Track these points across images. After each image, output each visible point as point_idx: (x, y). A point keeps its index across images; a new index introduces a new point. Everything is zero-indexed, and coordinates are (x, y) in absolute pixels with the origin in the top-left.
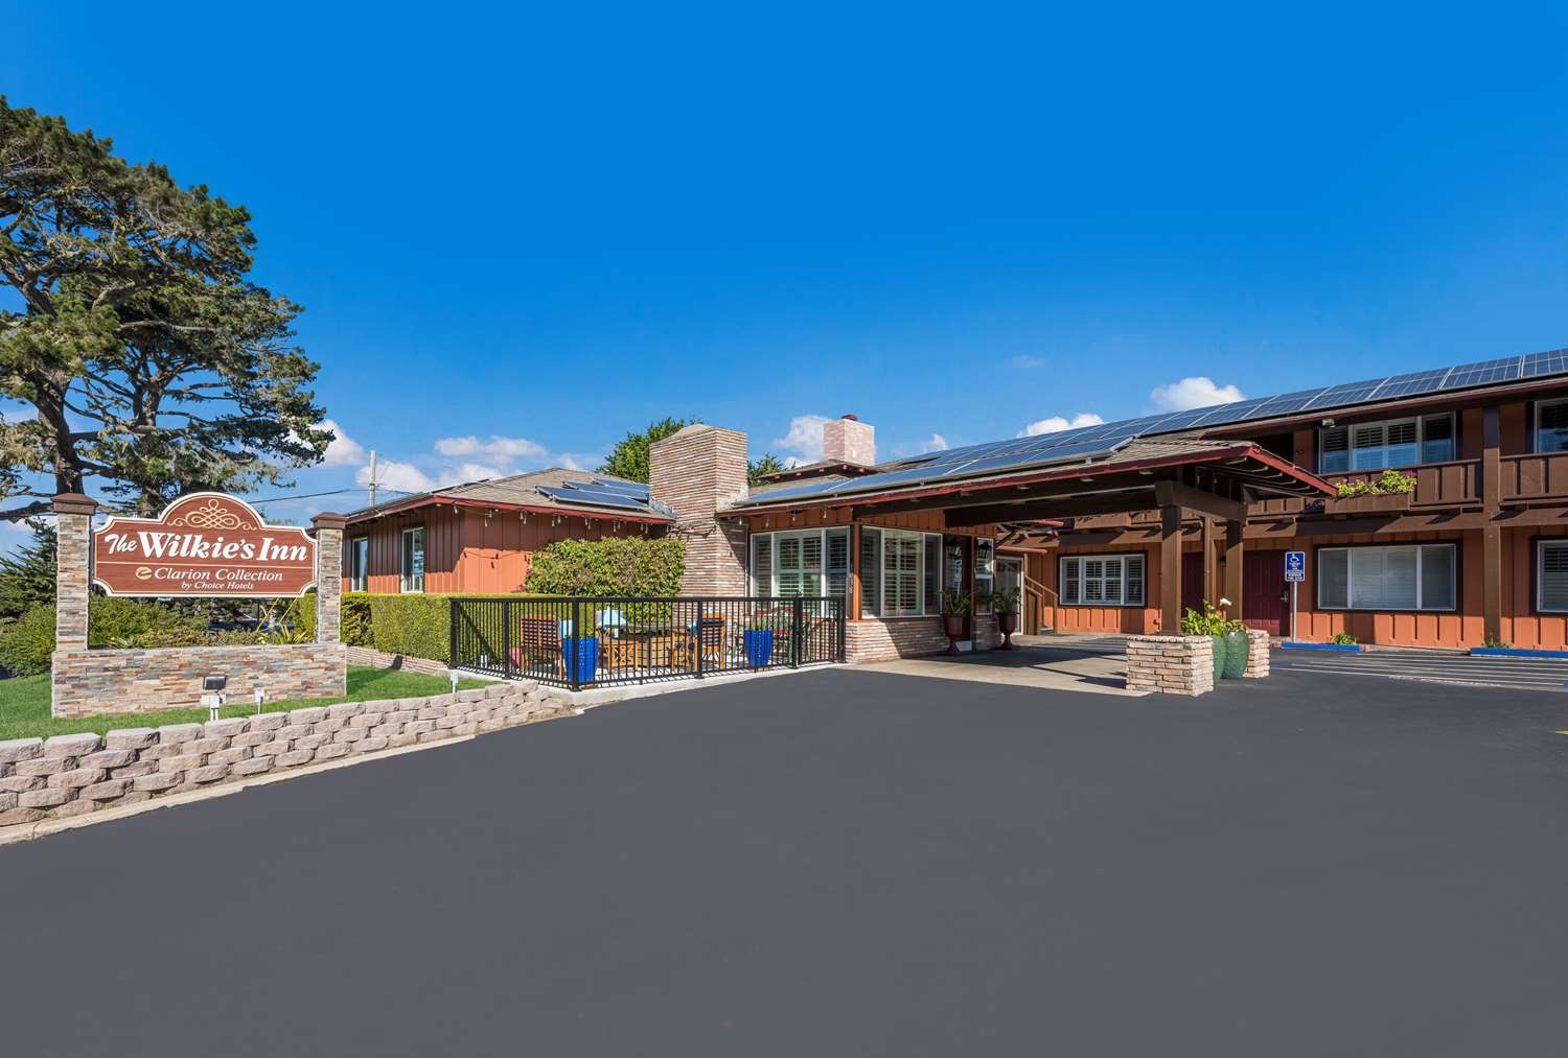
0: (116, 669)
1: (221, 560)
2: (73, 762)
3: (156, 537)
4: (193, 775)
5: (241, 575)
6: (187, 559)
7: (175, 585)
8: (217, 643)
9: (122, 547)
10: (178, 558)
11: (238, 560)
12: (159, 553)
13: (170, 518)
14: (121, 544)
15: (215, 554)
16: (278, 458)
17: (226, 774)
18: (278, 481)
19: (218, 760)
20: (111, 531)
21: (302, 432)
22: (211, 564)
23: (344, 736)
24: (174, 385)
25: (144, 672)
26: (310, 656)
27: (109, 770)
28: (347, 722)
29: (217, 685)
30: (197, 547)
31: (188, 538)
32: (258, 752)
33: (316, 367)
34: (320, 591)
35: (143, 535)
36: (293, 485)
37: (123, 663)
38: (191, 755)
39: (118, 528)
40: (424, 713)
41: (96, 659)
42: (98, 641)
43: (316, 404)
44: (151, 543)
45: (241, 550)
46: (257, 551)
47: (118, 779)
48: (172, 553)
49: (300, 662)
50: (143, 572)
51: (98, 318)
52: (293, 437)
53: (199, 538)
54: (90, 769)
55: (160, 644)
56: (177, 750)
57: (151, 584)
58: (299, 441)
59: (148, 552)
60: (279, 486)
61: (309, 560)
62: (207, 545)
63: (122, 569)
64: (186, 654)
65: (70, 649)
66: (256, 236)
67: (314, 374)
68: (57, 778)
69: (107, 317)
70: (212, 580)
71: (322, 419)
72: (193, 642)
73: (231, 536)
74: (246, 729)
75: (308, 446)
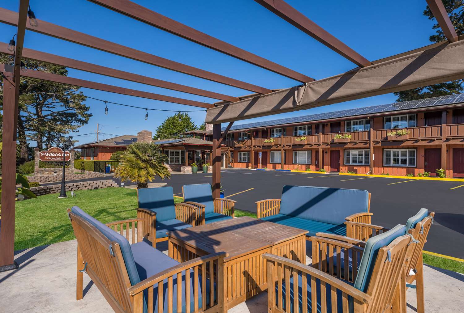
0: (43, 171)
1: (56, 156)
2: (40, 178)
3: (47, 153)
4: (53, 180)
5: (59, 158)
6: (52, 156)
7: (50, 160)
8: (56, 167)
9: (43, 155)
10: (50, 156)
11: (59, 156)
12: (48, 155)
13: (49, 151)
14: (43, 154)
15: (56, 155)
16: (75, 123)
17: (56, 180)
18: (74, 130)
19: (55, 179)
20: (41, 153)
21: (83, 115)
22: (55, 157)
23: (70, 177)
24: (46, 102)
25: (46, 171)
26: (69, 169)
27: (44, 179)
28: (71, 176)
29: (56, 172)
30: (53, 154)
31: (52, 153)
32: (60, 178)
33: (86, 97)
34: (71, 160)
35: (46, 153)
36: (78, 131)
37: (43, 170)
38: (52, 178)
39: (42, 152)
40: (81, 175)
41: (40, 169)
42: (40, 167)
43: (87, 106)
44: (47, 154)
45: (59, 155)
46: (62, 155)
47: (45, 180)
48: (50, 155)
49: (68, 170)
50: (46, 158)
51: (30, 97)
52: (80, 117)
53: (53, 153)
54: (42, 179)
55: (48, 168)
56: (51, 178)
57: (47, 160)
58: (81, 118)
59: (46, 155)
60: (75, 132)
61: (69, 156)
62: (54, 154)
63: (43, 158)
64: (52, 169)
65: (36, 168)
66: (68, 71)
67: (86, 99)
68: (39, 179)
69: (32, 96)
70: (55, 159)
71: (89, 110)
72: (52, 167)
73: (58, 153)
74: (58, 176)
75: (84, 119)
